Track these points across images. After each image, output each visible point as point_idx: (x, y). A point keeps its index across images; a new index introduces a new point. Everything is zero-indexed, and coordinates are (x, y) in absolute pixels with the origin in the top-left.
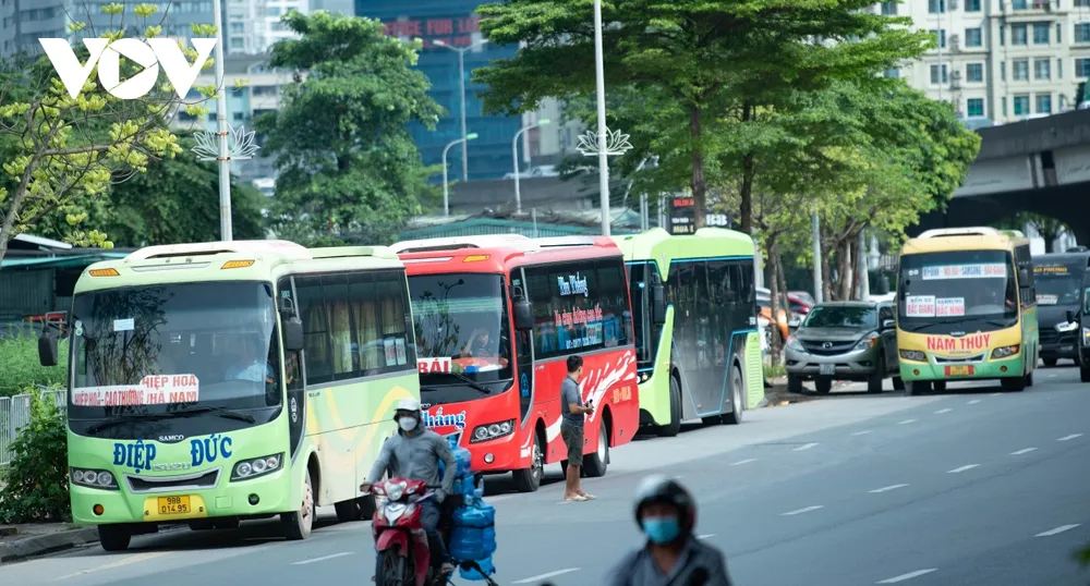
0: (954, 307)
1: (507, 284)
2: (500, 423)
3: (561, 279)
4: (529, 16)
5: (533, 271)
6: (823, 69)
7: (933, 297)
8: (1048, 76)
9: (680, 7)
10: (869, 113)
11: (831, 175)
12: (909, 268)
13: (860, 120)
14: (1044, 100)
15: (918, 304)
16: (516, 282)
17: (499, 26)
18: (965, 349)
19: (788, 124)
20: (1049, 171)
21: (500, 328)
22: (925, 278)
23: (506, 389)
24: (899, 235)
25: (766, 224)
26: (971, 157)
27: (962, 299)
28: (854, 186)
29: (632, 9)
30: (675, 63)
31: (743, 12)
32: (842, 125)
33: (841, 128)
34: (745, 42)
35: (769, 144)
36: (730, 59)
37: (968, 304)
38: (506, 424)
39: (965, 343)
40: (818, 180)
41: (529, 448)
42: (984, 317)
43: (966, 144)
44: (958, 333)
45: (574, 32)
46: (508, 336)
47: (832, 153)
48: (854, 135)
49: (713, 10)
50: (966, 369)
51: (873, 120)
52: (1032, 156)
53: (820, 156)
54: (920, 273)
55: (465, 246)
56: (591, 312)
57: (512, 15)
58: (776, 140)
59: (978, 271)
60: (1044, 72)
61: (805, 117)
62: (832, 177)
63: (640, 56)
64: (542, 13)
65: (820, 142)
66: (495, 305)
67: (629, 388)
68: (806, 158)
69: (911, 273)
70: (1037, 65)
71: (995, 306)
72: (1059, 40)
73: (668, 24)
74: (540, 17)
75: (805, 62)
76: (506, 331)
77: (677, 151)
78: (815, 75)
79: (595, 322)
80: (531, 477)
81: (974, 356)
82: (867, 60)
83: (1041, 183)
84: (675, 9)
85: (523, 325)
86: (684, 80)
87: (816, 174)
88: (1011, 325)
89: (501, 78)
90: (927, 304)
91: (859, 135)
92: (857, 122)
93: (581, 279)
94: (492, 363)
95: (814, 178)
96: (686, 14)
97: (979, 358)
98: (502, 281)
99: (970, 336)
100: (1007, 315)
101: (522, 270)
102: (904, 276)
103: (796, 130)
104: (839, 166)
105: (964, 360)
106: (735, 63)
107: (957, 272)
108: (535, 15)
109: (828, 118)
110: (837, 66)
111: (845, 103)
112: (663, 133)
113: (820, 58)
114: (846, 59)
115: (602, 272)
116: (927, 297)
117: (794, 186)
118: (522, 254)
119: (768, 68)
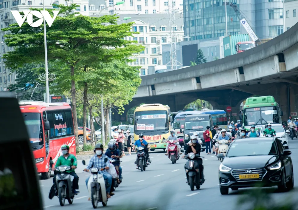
0: (151, 127)
1: (42, 116)
2: (39, 158)
3: (56, 115)
4: (21, 38)
5: (49, 112)
6: (111, 56)
7: (145, 124)
8: (144, 63)
9: (69, 36)
10: (123, 69)
11: (110, 88)
12: (138, 115)
13: (120, 72)
14: (143, 71)
15: (140, 126)
16: (44, 116)
17: (11, 41)
18: (154, 140)
19: (99, 72)
20: (154, 91)
21: (40, 129)
22: (142, 119)
23: (41, 148)
24: (121, 108)
25: (89, 103)
26: (138, 85)
27: (153, 125)
28: (117, 91)
29: (53, 36)
30: (67, 53)
31: (88, 38)
32: (115, 73)
33: (115, 74)
34: (86, 48)
35: (93, 79)
36: (82, 52)
37: (155, 127)
38: (41, 158)
39: (154, 138)
40: (106, 89)
41: (48, 166)
42: (159, 130)
43: (137, 81)
44: (152, 135)
45: (33, 43)
46: (42, 132)
47: (111, 81)
48: (118, 76)
49: (79, 38)
50: (154, 146)
51: (124, 72)
52: (149, 86)
53: (107, 82)
54: (141, 117)
55: (28, 105)
56: (63, 125)
57: (15, 38)
58: (95, 78)
59: (158, 116)
60: (143, 62)
61: (104, 71)
62: (110, 89)
63: (56, 51)
64: (25, 37)
65: (107, 78)
66: (38, 122)
67: (73, 148)
68: (103, 83)
69: (138, 117)
70: (141, 60)
71: (163, 127)
72: (147, 53)
73: (64, 41)
74: (24, 38)
75: (106, 53)
76: (41, 130)
77: (65, 80)
78: (109, 57)
79: (65, 128)
80: (48, 174)
81: (157, 142)
82: (124, 53)
83: (151, 95)
84: (67, 36)
85: (47, 128)
86: (70, 59)
87: (105, 88)
88: (167, 133)
89: (12, 57)
90: (143, 126)
91: (120, 76)
92: (119, 73)
93: (61, 115)
94: (37, 140)
95: (105, 89)
96: (70, 38)
97: (158, 142)
98: (40, 115)
99: (155, 136)
100: (166, 130)
101: (46, 112)
102: (136, 118)
103: (101, 74)
104: (112, 85)
105: (154, 143)
106: (84, 53)
107: (152, 117)
108: (23, 38)
109: (111, 71)
110: (115, 55)
111: (116, 66)
112: (60, 75)
113: (111, 52)
114: (118, 53)
115: (66, 113)
116: (143, 124)
117: (99, 91)
118: (45, 107)
119: (94, 55)
